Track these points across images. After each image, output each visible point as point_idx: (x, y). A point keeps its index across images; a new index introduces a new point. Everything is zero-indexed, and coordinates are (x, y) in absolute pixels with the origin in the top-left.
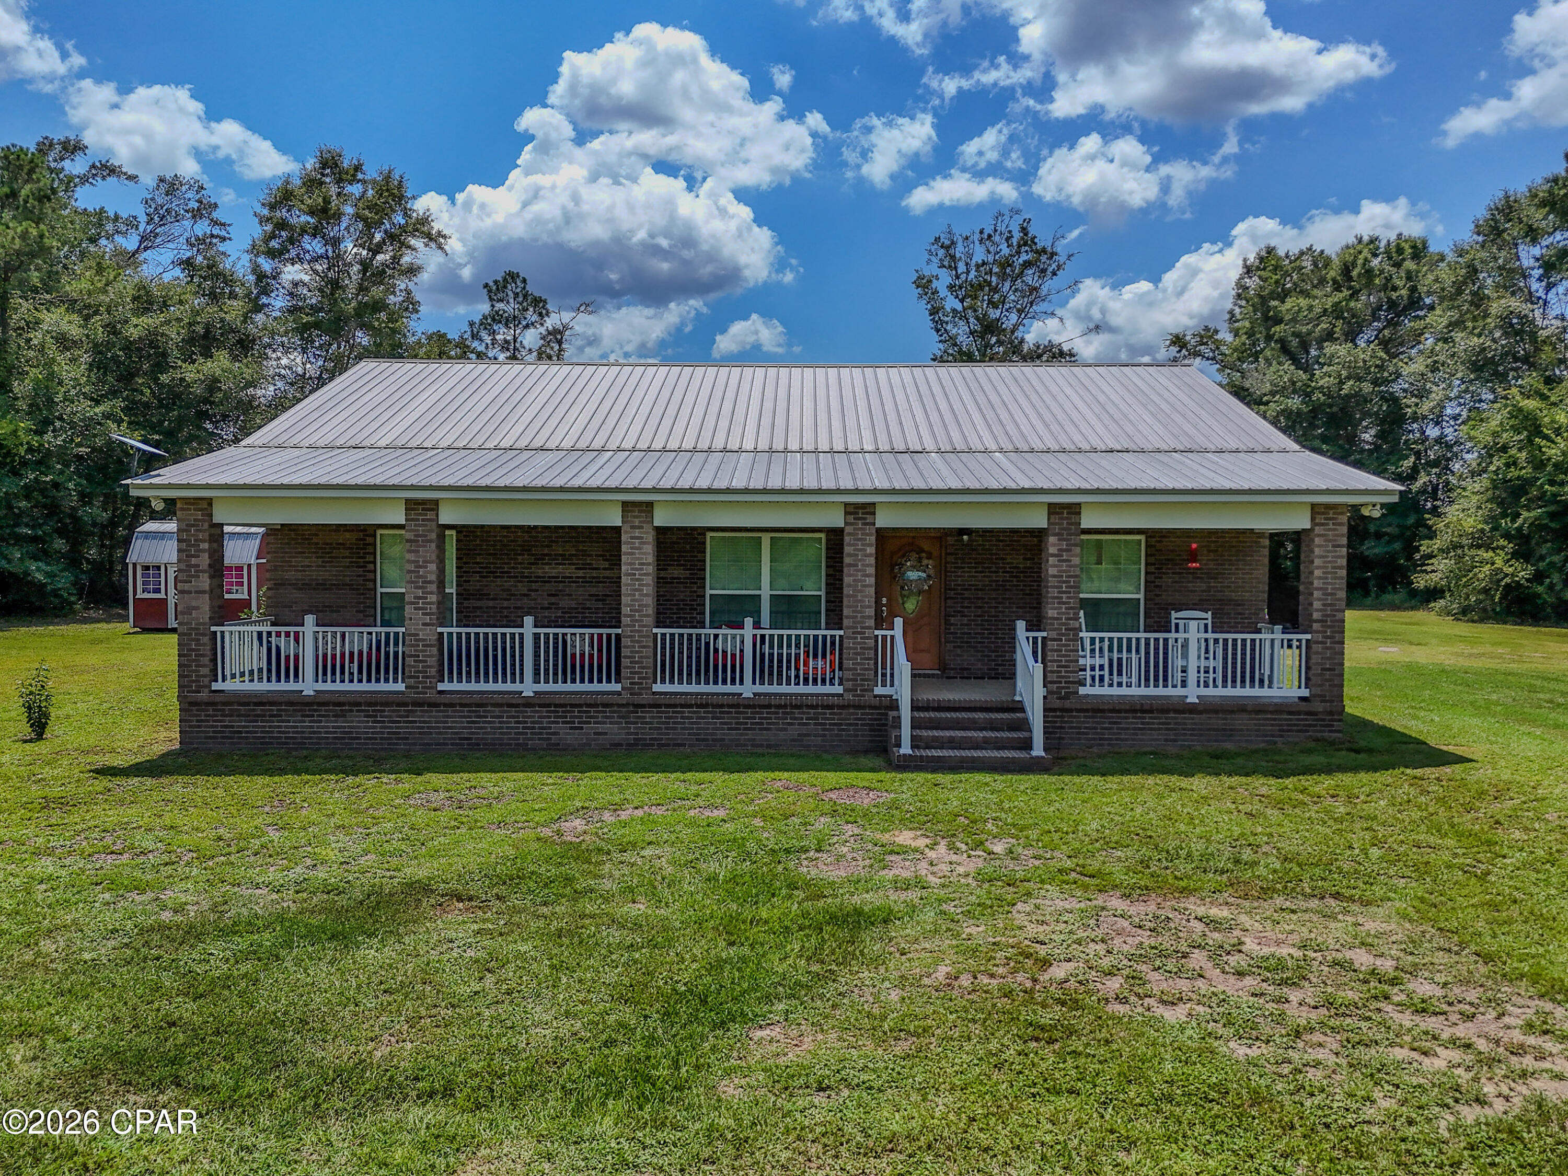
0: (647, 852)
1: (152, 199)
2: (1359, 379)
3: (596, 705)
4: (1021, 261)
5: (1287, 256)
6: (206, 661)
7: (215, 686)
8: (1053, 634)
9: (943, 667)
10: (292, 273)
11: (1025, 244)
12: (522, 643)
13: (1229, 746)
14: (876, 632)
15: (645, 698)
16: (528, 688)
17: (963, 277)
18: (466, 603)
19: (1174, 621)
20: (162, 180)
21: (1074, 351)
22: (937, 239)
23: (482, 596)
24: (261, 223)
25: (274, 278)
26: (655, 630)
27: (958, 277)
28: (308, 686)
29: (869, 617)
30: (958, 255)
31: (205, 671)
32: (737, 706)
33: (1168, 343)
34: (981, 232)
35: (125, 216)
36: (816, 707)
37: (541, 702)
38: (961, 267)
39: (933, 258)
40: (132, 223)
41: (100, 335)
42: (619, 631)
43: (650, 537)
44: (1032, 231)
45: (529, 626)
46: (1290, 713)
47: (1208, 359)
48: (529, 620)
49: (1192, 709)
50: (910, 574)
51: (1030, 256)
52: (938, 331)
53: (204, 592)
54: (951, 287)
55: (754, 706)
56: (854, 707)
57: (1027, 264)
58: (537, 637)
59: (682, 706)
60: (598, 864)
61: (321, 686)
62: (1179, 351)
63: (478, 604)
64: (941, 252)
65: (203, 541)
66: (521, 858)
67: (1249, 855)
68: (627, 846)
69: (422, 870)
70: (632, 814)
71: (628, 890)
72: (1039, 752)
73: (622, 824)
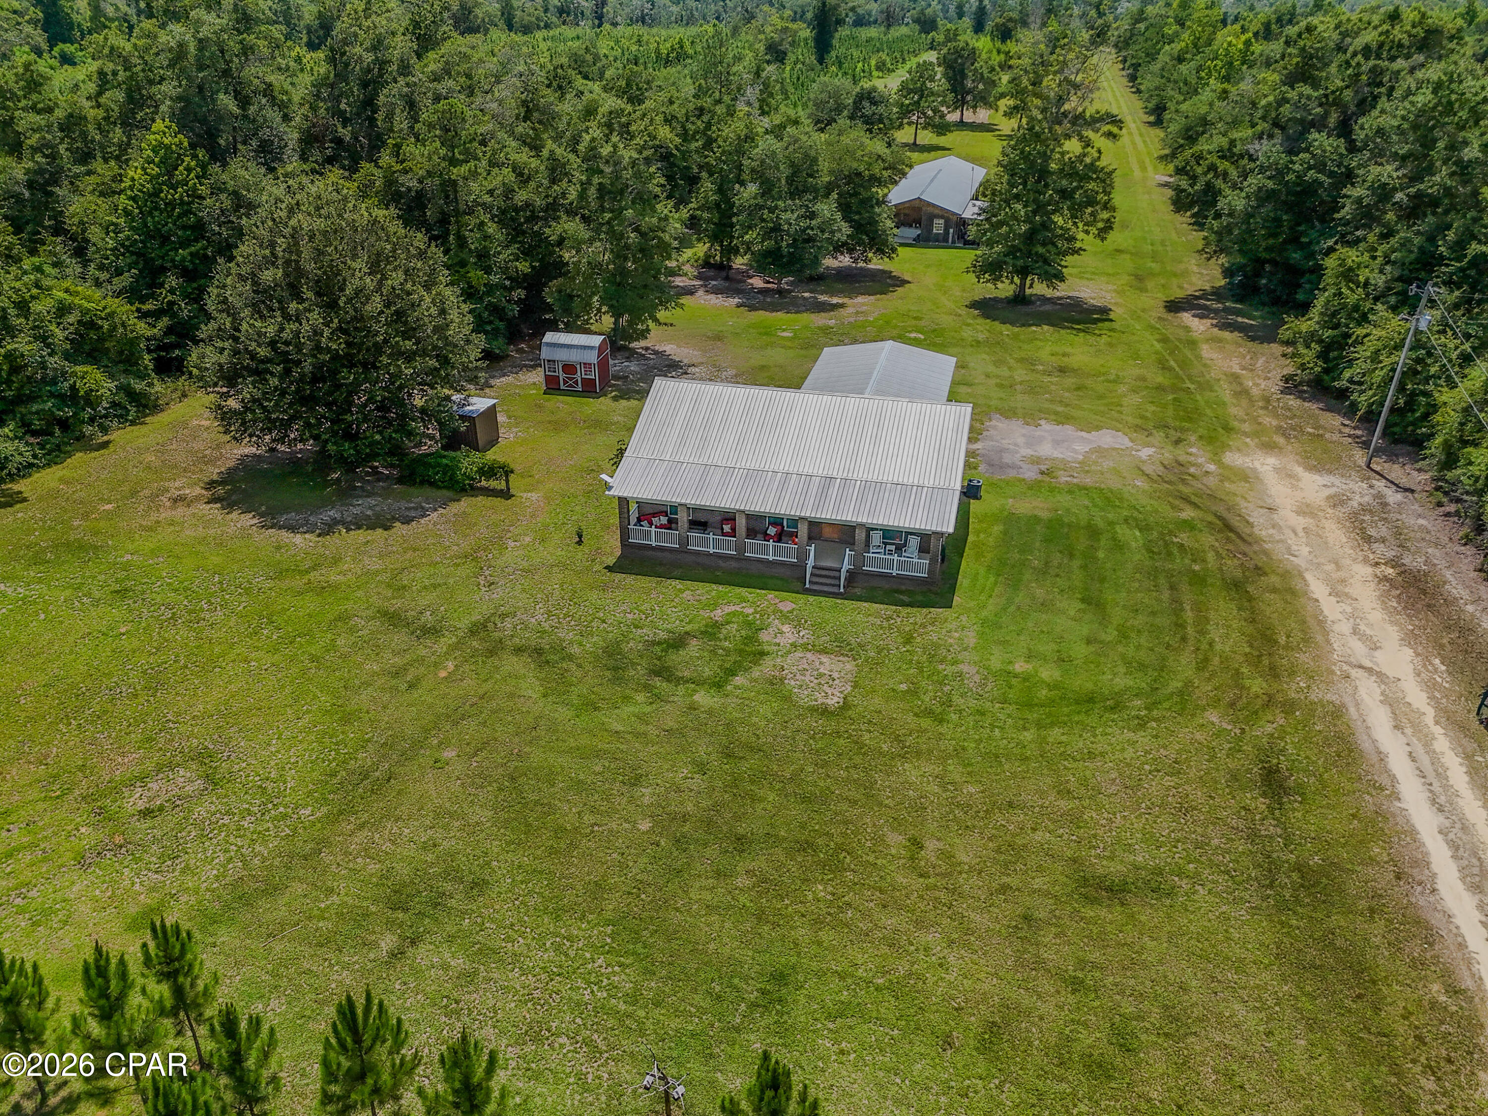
3: (729, 557)
6: (626, 534)
7: (629, 540)
12: (710, 539)
14: (807, 548)
15: (743, 557)
16: (711, 551)
26: (745, 540)
28: (653, 543)
31: (626, 536)
32: (767, 563)
36: (789, 565)
37: (715, 555)
42: (736, 540)
45: (711, 536)
46: (921, 581)
49: (894, 577)
55: (772, 563)
56: (798, 567)
58: (714, 538)
59: (753, 560)
60: (722, 628)
61: (657, 544)
66: (706, 626)
67: (853, 641)
68: (728, 623)
69: (688, 628)
70: (732, 608)
71: (726, 639)
72: (842, 590)
73: (728, 614)
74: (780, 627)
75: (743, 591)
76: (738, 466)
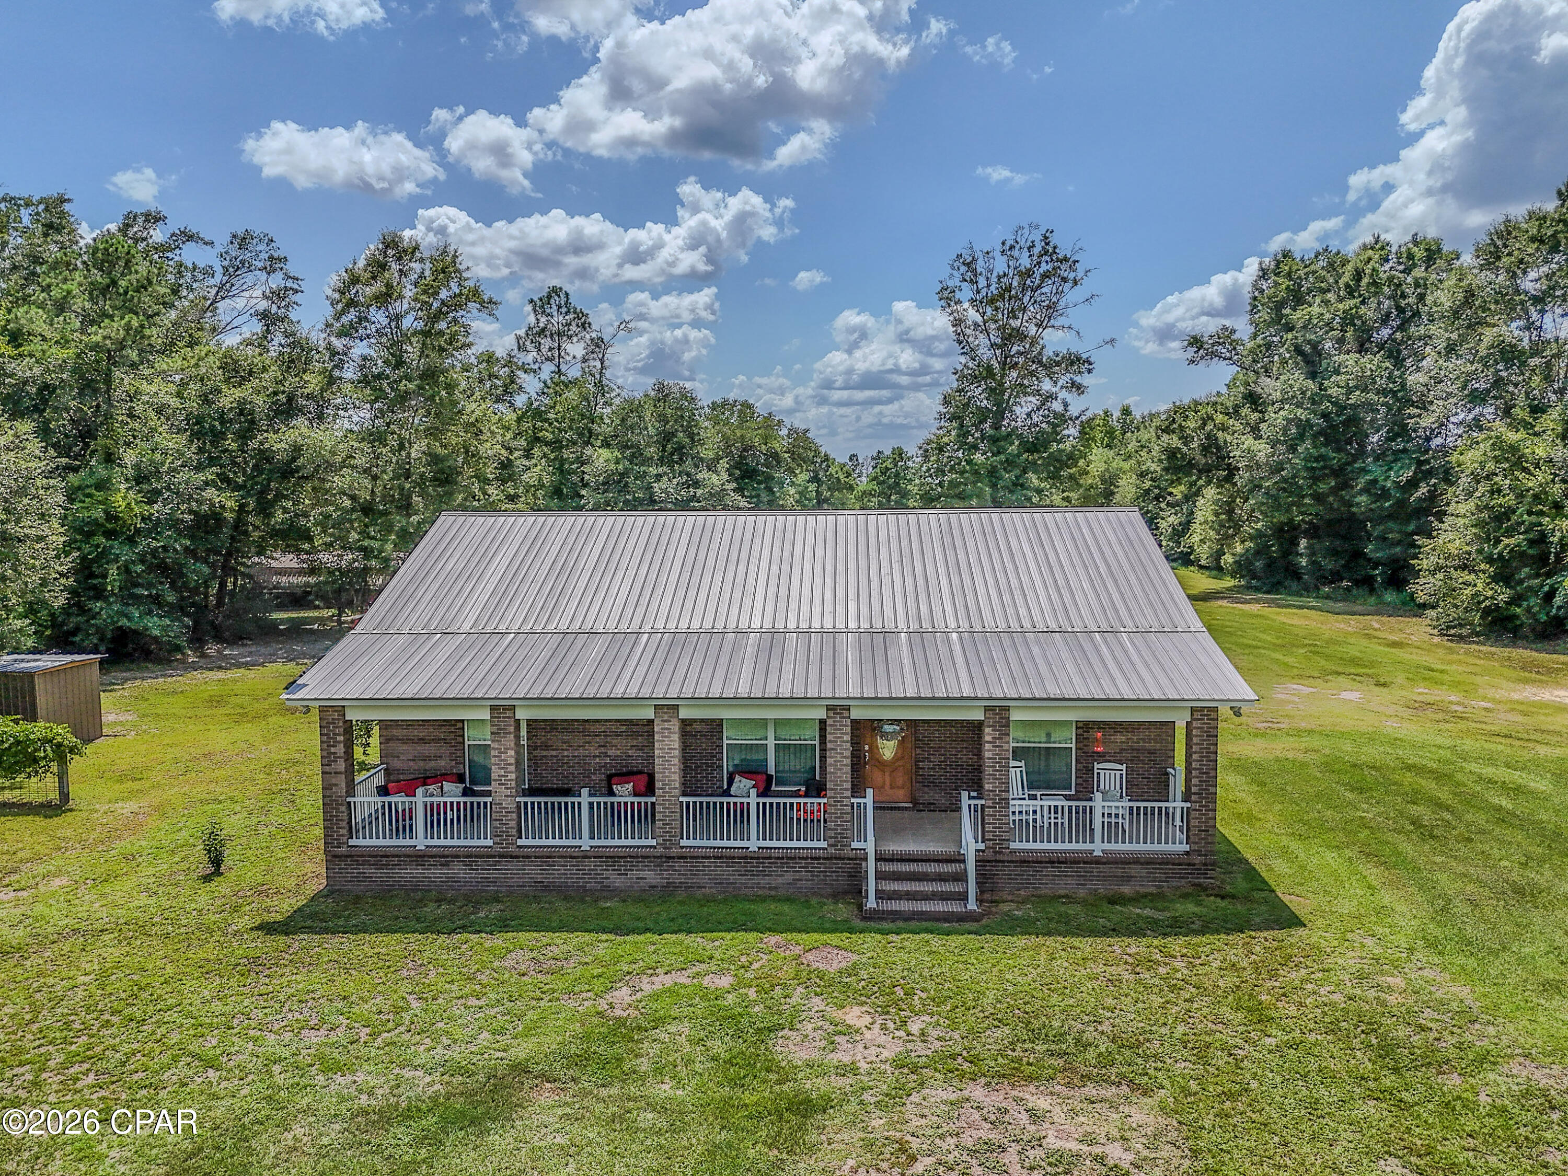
0: (672, 1029)
1: (226, 253)
2: (1365, 390)
3: (637, 857)
4: (1041, 270)
5: (1302, 260)
6: (344, 824)
7: (352, 842)
8: (990, 803)
9: (915, 802)
10: (359, 349)
11: (1046, 252)
12: (579, 808)
13: (1126, 890)
14: (853, 800)
15: (675, 851)
16: (586, 843)
17: (984, 292)
18: (535, 753)
19: (1096, 771)
20: (234, 236)
21: (1091, 360)
22: (960, 256)
23: (547, 747)
24: (332, 304)
25: (346, 354)
26: (681, 799)
27: (978, 292)
28: (421, 842)
29: (847, 789)
30: (979, 270)
31: (344, 832)
32: (746, 858)
33: (1186, 343)
34: (1003, 243)
35: (202, 266)
36: (807, 858)
37: (597, 855)
38: (982, 282)
39: (955, 273)
40: (209, 272)
41: (193, 405)
42: (654, 800)
43: (675, 726)
44: (1054, 240)
45: (585, 798)
46: (1174, 864)
47: (1225, 359)
48: (585, 792)
49: (1097, 861)
50: (886, 727)
51: (1049, 267)
52: (960, 342)
53: (341, 773)
54: (972, 301)
55: (758, 858)
56: (836, 858)
57: (1046, 276)
58: (591, 805)
59: (703, 858)
60: (641, 1041)
61: (430, 842)
62: (1197, 352)
63: (544, 753)
64: (963, 269)
65: (339, 735)
66: (586, 1037)
67: (1090, 1034)
68: (659, 1022)
69: (521, 1051)
70: (663, 981)
71: (658, 1071)
72: (972, 906)
73: (655, 997)
74: (838, 1015)
75: (695, 941)
76: (647, 628)
